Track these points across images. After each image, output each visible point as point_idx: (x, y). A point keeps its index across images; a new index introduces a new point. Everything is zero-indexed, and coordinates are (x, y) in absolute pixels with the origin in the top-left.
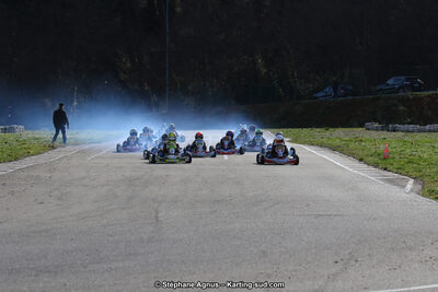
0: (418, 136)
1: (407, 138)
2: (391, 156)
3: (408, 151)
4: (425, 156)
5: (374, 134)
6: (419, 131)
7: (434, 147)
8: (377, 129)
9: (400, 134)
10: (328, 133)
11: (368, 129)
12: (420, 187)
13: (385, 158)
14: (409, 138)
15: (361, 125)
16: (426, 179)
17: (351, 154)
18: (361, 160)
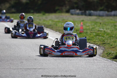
0: (106, 19)
1: (98, 20)
2: (85, 31)
4: (109, 31)
5: (76, 17)
6: (107, 15)
7: (115, 26)
8: (78, 14)
9: (93, 18)
10: (44, 17)
11: (72, 14)
12: (102, 51)
13: (81, 33)
14: (100, 20)
15: (68, 12)
16: (107, 46)
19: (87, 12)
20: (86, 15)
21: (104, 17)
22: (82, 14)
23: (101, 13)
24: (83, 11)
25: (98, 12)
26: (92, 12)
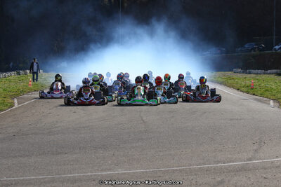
3: (262, 85)
17: (231, 86)
18: (238, 89)
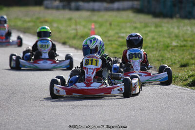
19: (73, 4)
20: (70, 9)
21: (102, 13)
22: (64, 8)
23: (97, 5)
24: (65, 3)
25: (91, 5)
26: (81, 4)
